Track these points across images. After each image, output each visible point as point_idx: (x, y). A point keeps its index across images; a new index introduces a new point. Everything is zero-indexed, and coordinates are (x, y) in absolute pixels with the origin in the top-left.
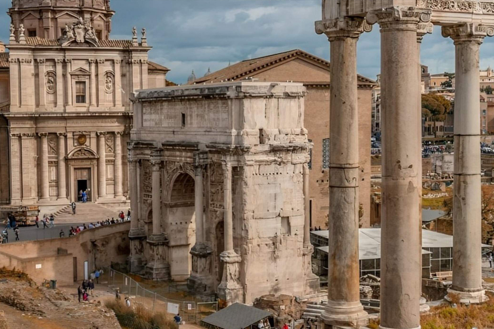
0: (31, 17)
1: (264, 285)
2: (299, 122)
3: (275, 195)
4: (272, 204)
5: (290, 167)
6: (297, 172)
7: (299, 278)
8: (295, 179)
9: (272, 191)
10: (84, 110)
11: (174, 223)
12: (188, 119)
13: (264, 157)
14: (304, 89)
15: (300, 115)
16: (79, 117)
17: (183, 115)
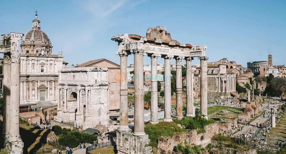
0: (27, 47)
1: (97, 122)
2: (106, 78)
3: (100, 98)
4: (99, 100)
5: (104, 90)
6: (106, 91)
7: (106, 121)
8: (105, 93)
9: (99, 97)
10: (43, 74)
11: (71, 106)
12: (75, 77)
13: (96, 87)
14: (108, 69)
15: (107, 76)
16: (42, 76)
17: (74, 76)
